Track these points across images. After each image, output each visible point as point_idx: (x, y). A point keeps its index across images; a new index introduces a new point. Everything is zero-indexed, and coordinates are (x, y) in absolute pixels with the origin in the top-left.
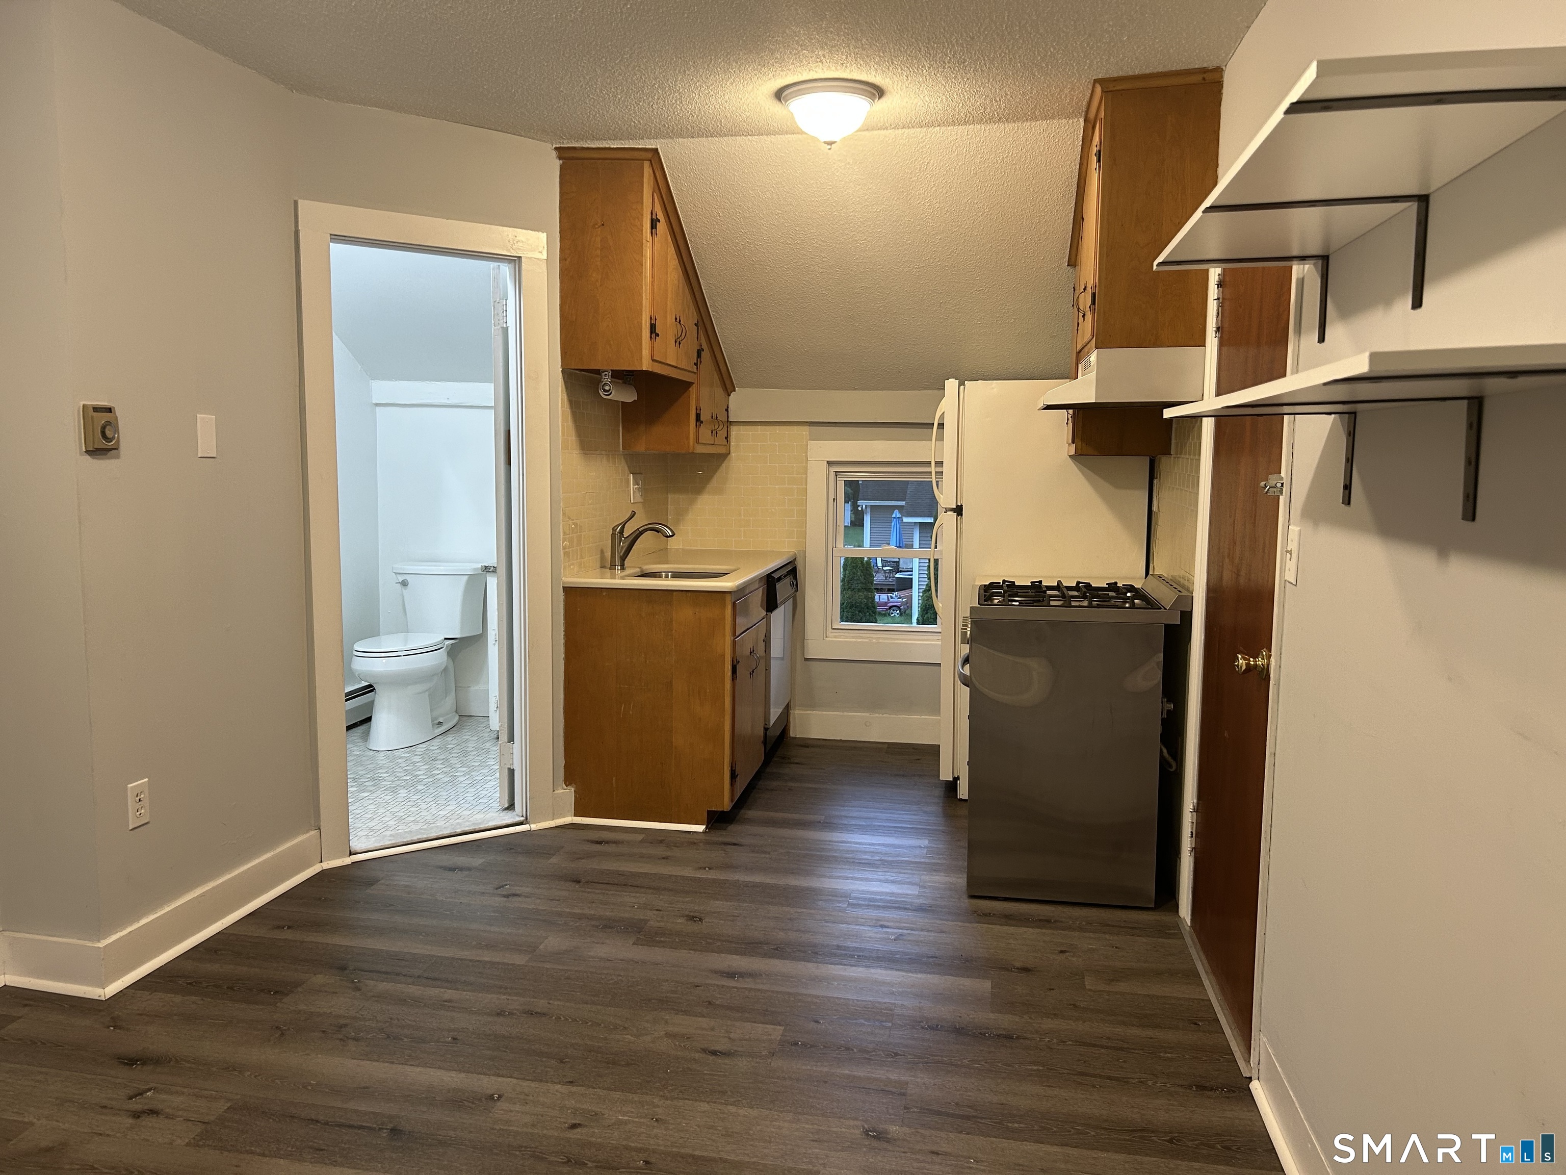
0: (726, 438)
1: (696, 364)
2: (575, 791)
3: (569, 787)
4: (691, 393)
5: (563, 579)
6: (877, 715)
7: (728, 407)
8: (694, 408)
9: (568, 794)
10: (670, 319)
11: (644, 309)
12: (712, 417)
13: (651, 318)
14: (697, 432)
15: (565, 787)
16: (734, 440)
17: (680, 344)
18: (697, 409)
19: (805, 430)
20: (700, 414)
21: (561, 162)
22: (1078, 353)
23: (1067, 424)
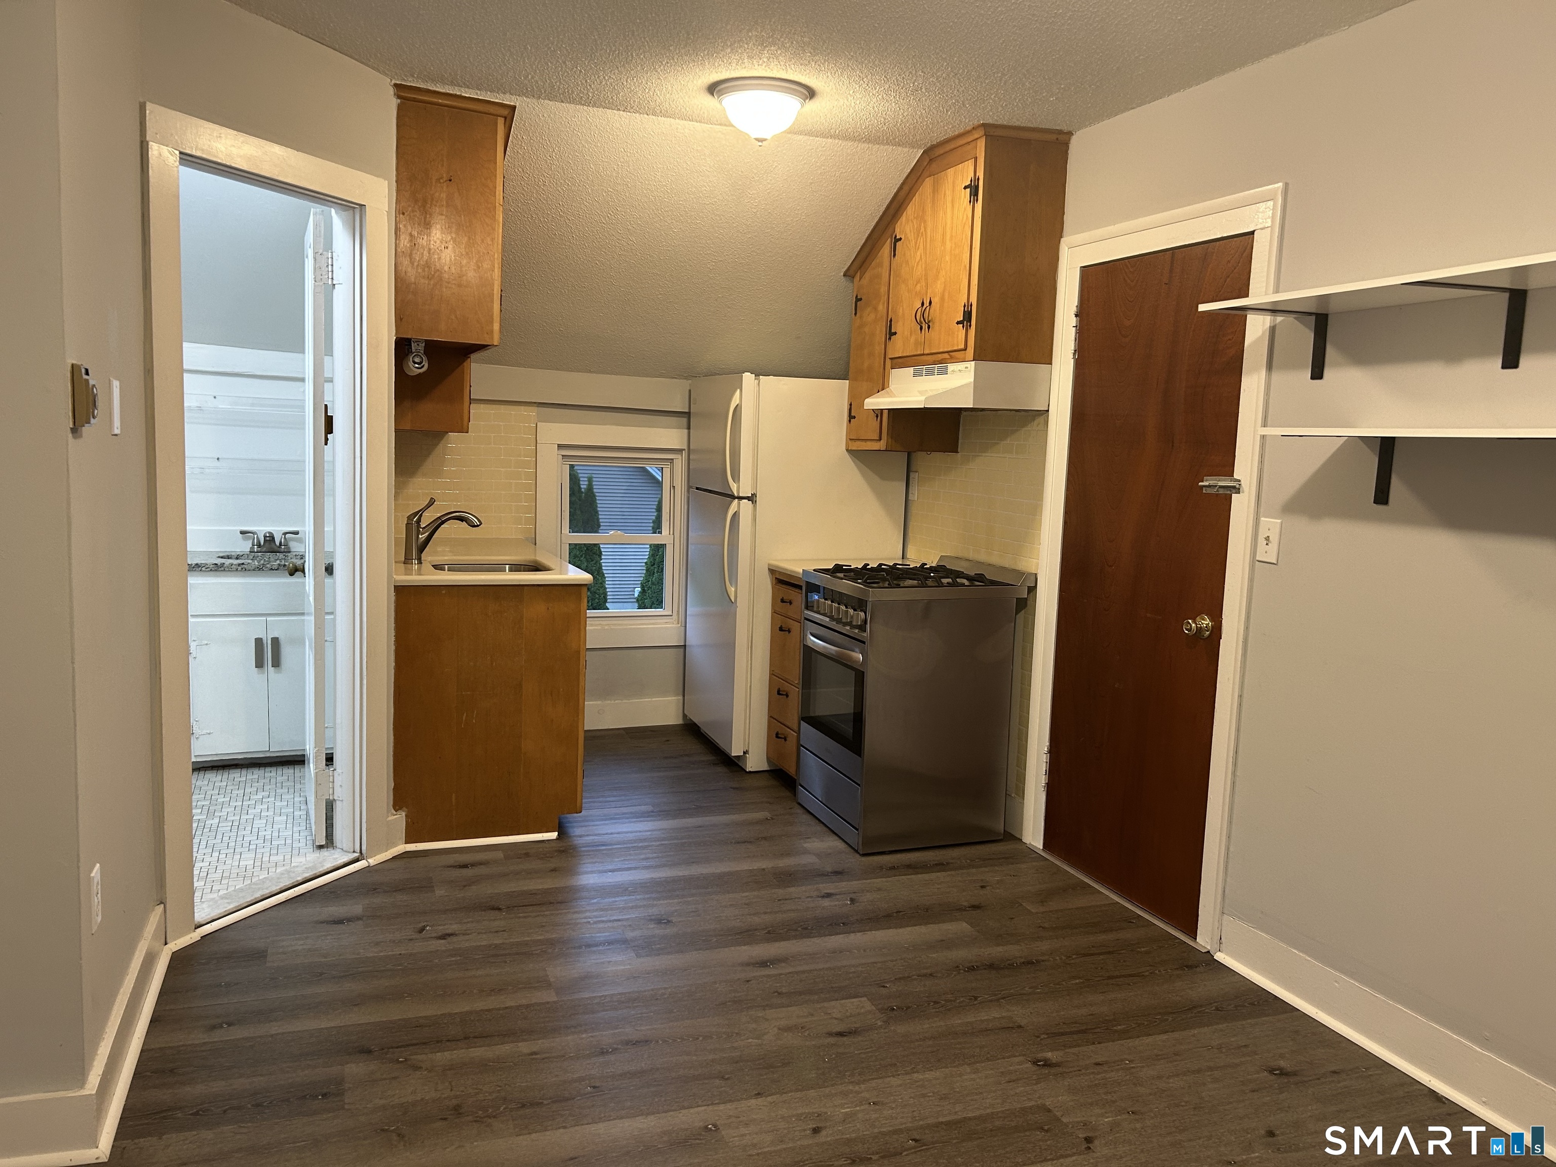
2: (406, 816)
3: (399, 813)
4: (465, 368)
5: (394, 576)
6: (609, 702)
8: (468, 383)
9: (399, 819)
11: (495, 278)
15: (395, 813)
18: (470, 386)
19: (533, 412)
21: (399, 101)
22: (891, 359)
23: (850, 421)
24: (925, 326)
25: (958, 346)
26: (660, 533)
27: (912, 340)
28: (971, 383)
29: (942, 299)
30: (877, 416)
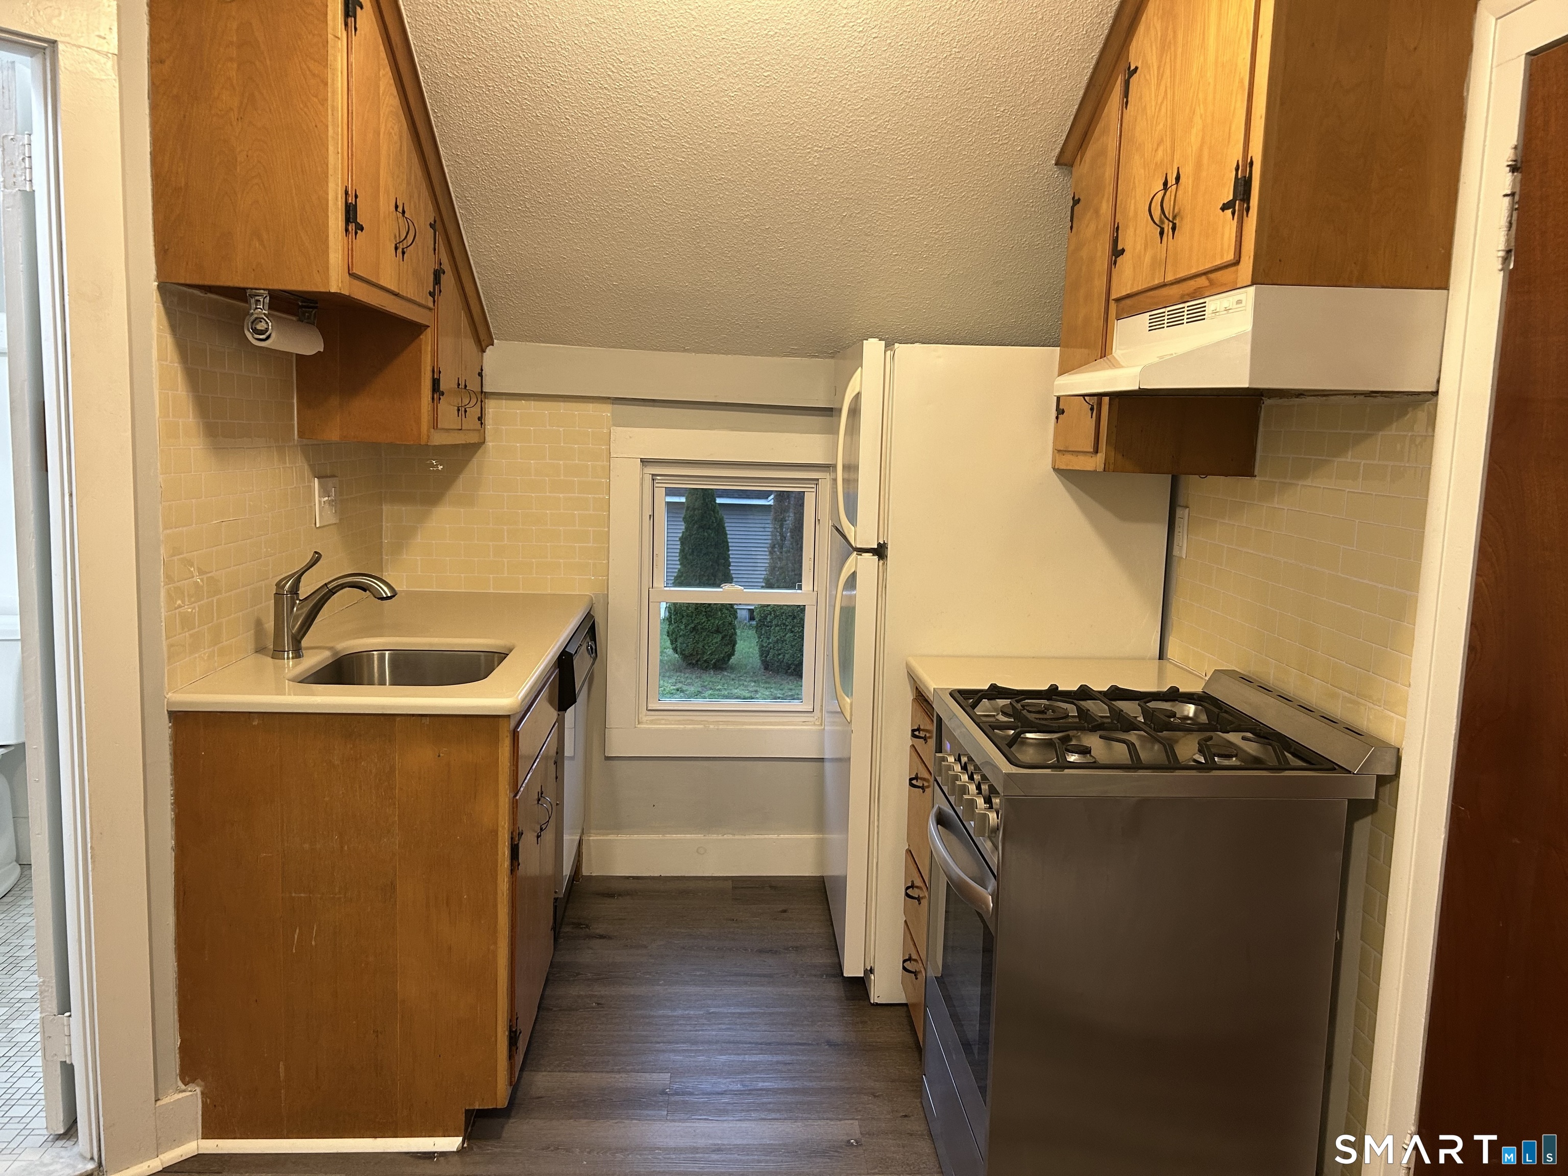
0: (480, 419)
1: (432, 294)
2: (202, 1094)
3: (190, 1087)
4: (423, 343)
5: (169, 696)
6: (716, 836)
7: (482, 370)
8: (429, 368)
9: (189, 1100)
10: (386, 206)
11: (331, 172)
12: (459, 385)
13: (346, 193)
14: (435, 411)
15: (183, 1088)
16: (491, 421)
17: (403, 253)
18: (433, 371)
19: (606, 411)
20: (439, 380)
22: (1117, 300)
23: (1057, 418)
24: (1167, 227)
25: (1222, 256)
26: (800, 588)
27: (1147, 259)
28: (1246, 334)
29: (1199, 165)
30: (1092, 409)
